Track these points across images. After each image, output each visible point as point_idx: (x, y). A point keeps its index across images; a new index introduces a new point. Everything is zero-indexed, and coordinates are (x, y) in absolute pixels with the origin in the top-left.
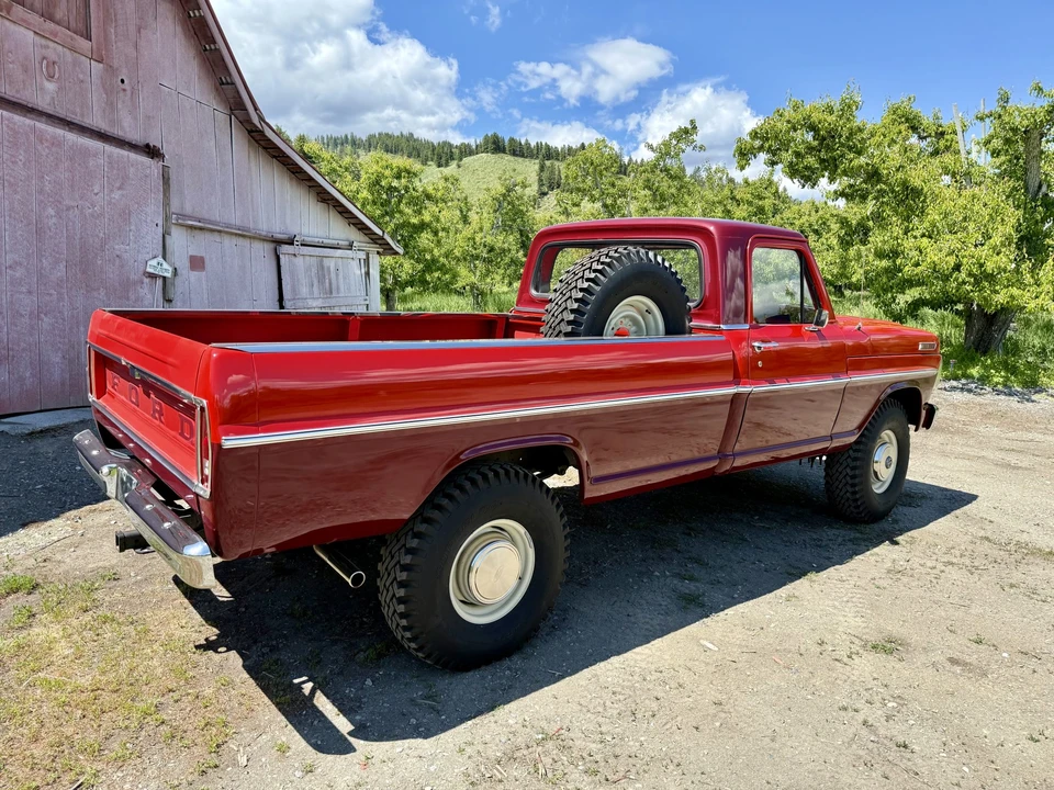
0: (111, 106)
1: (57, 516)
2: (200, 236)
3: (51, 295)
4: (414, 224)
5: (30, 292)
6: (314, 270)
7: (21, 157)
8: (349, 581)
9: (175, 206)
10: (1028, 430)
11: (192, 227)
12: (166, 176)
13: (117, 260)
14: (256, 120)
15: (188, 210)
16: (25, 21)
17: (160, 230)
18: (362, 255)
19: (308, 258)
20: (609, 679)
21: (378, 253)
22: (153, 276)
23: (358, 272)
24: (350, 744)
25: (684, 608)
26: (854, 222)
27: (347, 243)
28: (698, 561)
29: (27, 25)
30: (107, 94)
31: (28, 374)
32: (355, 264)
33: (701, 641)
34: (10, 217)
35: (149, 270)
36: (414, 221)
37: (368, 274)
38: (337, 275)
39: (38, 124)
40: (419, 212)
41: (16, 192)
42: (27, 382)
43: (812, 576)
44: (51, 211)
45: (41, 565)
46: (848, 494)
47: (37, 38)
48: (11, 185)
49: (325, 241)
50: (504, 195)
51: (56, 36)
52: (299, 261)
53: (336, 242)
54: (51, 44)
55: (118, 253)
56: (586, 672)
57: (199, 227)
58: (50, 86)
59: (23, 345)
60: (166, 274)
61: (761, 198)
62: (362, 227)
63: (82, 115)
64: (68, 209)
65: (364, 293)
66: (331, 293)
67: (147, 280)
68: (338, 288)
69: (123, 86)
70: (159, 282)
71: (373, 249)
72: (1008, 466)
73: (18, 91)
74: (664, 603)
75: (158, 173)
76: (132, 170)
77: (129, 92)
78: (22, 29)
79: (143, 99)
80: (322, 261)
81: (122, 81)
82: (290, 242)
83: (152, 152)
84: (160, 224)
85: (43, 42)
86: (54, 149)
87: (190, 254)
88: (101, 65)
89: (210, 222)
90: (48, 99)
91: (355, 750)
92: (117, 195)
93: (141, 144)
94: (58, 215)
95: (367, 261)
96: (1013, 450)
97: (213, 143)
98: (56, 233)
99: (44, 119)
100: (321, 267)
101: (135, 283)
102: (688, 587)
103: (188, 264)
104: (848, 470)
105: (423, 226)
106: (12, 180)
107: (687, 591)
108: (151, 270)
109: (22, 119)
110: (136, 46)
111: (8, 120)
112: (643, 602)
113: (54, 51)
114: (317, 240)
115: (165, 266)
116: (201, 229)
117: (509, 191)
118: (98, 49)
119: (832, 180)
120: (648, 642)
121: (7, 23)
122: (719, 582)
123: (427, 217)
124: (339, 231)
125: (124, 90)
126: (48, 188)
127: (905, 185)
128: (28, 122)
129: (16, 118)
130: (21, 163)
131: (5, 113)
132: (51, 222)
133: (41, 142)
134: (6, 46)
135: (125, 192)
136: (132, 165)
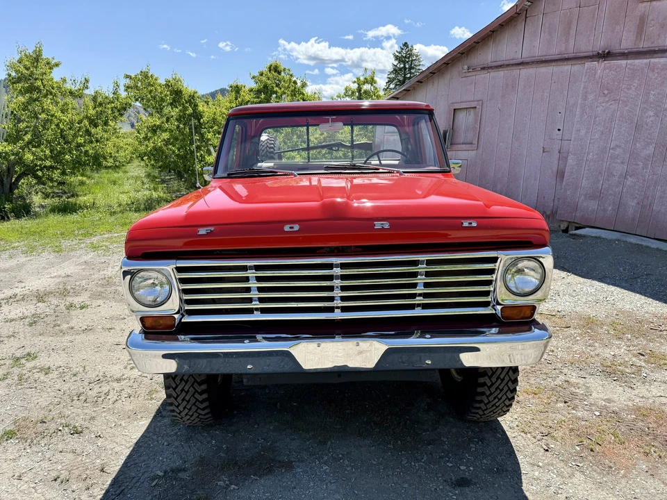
3: (638, 165)
5: (623, 163)
7: (634, 84)
31: (610, 208)
34: (619, 120)
39: (652, 60)
41: (626, 106)
42: (608, 212)
44: (651, 113)
48: (624, 102)
59: (610, 192)
73: (652, 43)
94: (656, 115)
98: (651, 127)
99: (666, 54)
106: (625, 99)
109: (640, 61)
111: (630, 64)
121: (654, 3)
128: (645, 61)
129: (637, 61)
130: (633, 88)
131: (629, 61)
132: (649, 120)
133: (653, 71)
134: (650, 17)
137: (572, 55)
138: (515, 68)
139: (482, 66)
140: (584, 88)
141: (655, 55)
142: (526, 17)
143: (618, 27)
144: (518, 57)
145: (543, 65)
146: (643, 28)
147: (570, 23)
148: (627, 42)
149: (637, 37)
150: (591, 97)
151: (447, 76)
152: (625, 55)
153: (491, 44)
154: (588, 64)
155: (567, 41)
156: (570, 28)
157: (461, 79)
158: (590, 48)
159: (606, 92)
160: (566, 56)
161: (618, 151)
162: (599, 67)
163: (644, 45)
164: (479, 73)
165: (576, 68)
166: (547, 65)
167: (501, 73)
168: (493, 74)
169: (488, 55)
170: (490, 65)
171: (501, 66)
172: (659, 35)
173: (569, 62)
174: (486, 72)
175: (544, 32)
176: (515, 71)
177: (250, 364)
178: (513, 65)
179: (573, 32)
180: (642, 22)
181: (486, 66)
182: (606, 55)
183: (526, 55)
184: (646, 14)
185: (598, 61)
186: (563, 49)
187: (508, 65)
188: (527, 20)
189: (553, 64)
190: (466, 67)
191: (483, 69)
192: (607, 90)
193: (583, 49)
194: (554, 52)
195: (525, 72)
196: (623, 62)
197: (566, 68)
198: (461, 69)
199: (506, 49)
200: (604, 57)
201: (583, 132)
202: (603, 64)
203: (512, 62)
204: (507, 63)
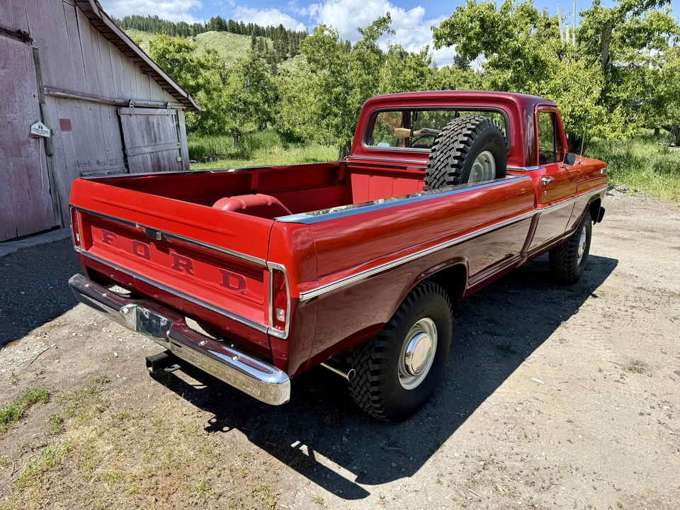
1: (26, 334)
2: (65, 103)
4: (192, 86)
6: (144, 126)
8: (347, 377)
9: (45, 82)
10: (616, 213)
11: (59, 97)
12: (36, 57)
13: (10, 126)
14: (96, 10)
15: (55, 84)
17: (37, 100)
18: (174, 112)
19: (139, 116)
20: (496, 414)
21: (183, 110)
22: (36, 137)
23: (172, 125)
24: (363, 489)
25: (505, 356)
26: (500, 84)
27: (163, 104)
28: (492, 321)
32: (169, 119)
33: (532, 378)
35: (33, 132)
36: (192, 83)
37: (178, 126)
38: (159, 128)
40: (195, 77)
43: (563, 324)
45: (40, 376)
46: (565, 268)
49: (149, 103)
50: (251, 63)
52: (133, 118)
53: (156, 103)
55: (9, 120)
56: (478, 411)
57: (64, 97)
60: (46, 135)
61: (422, 66)
62: (172, 91)
65: (176, 141)
66: (156, 141)
67: (32, 140)
68: (160, 138)
70: (42, 141)
71: (180, 107)
72: (618, 238)
74: (492, 354)
75: (30, 54)
76: (11, 52)
80: (148, 118)
82: (127, 105)
83: (24, 37)
84: (37, 95)
87: (60, 118)
89: (72, 93)
91: (369, 494)
93: (14, 31)
95: (177, 116)
96: (615, 227)
97: (65, 29)
100: (148, 122)
101: (24, 143)
102: (499, 340)
103: (59, 126)
104: (567, 253)
105: (198, 87)
107: (500, 344)
108: (35, 133)
112: (480, 355)
114: (143, 102)
115: (45, 128)
116: (65, 98)
117: (254, 60)
119: (486, 56)
120: (501, 384)
122: (514, 335)
123: (201, 81)
124: (157, 95)
127: (536, 59)
135: (8, 71)
136: (10, 48)
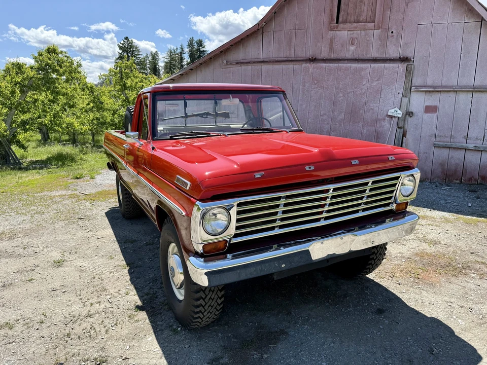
0: (384, 46)
2: (437, 95)
3: (336, 125)
5: (328, 124)
9: (418, 82)
11: (430, 92)
12: (409, 69)
13: (371, 111)
15: (429, 82)
16: (342, 28)
17: (401, 95)
22: (391, 117)
29: (344, 29)
30: (381, 41)
35: (389, 114)
39: (339, 64)
41: (327, 90)
44: (341, 95)
47: (349, 32)
48: (326, 88)
51: (356, 28)
54: (355, 32)
55: (372, 108)
57: (434, 90)
58: (352, 48)
60: (399, 116)
63: (367, 54)
64: (350, 93)
67: (387, 119)
69: (392, 34)
70: (397, 119)
73: (338, 55)
75: (403, 69)
76: (385, 71)
77: (395, 36)
78: (343, 32)
79: (404, 37)
81: (392, 32)
83: (402, 60)
84: (401, 92)
85: (352, 32)
86: (346, 72)
87: (427, 104)
88: (380, 30)
90: (351, 53)
92: (375, 83)
93: (397, 58)
94: (344, 96)
98: (342, 103)
99: (346, 61)
101: (380, 120)
103: (423, 110)
108: (391, 114)
109: (333, 64)
110: (404, 13)
111: (328, 66)
113: (355, 34)
115: (399, 112)
116: (438, 91)
118: (378, 24)
121: (337, 32)
125: (392, 36)
126: (341, 86)
128: (336, 65)
129: (331, 65)
130: (331, 80)
131: (327, 64)
132: (340, 99)
133: (340, 71)
134: (336, 40)
135: (380, 82)
136: (386, 69)
137: (293, 59)
138: (259, 64)
139: (236, 62)
140: (303, 79)
141: (340, 62)
142: (263, 32)
143: (318, 44)
144: (260, 57)
145: (276, 64)
146: (332, 46)
147: (291, 39)
148: (324, 54)
149: (329, 50)
150: (307, 85)
151: (211, 67)
152: (324, 61)
153: (241, 47)
154: (304, 65)
155: (290, 50)
156: (291, 42)
157: (222, 70)
158: (304, 55)
159: (316, 82)
160: (291, 59)
161: (325, 117)
162: (311, 66)
163: (334, 55)
164: (234, 66)
165: (297, 66)
166: (279, 63)
167: (249, 67)
168: (244, 67)
169: (239, 54)
170: (242, 61)
171: (249, 63)
172: (341, 50)
173: (293, 63)
174: (239, 66)
175: (275, 42)
176: (259, 67)
177: (283, 264)
178: (258, 62)
179: (293, 44)
180: (332, 42)
181: (239, 62)
182: (313, 60)
183: (265, 56)
184: (334, 37)
185: (310, 63)
186: (288, 55)
187: (254, 62)
188: (264, 33)
189: (283, 63)
190: (225, 61)
191: (237, 63)
192: (317, 81)
193: (300, 55)
194: (283, 55)
195: (265, 67)
196: (324, 65)
197: (291, 66)
198: (221, 62)
199: (252, 51)
200: (313, 61)
201: (304, 106)
202: (313, 65)
203: (256, 60)
204: (253, 60)
